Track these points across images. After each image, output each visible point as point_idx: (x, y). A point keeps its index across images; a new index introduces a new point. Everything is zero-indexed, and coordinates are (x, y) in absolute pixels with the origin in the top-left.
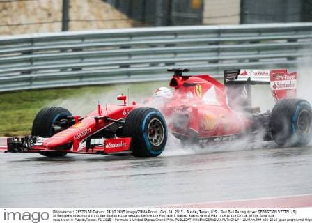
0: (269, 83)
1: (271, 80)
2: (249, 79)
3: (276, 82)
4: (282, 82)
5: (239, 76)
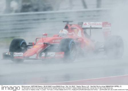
0: (101, 28)
1: (103, 27)
2: (91, 26)
3: (104, 28)
4: (107, 28)
5: (83, 25)
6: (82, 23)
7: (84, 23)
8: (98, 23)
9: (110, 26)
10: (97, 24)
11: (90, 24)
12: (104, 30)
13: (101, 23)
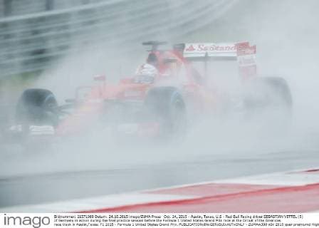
1: (238, 55)
2: (207, 54)
6: (183, 46)
7: (187, 46)
8: (224, 45)
9: (255, 52)
10: (222, 48)
11: (202, 49)
12: (240, 62)
13: (232, 45)
